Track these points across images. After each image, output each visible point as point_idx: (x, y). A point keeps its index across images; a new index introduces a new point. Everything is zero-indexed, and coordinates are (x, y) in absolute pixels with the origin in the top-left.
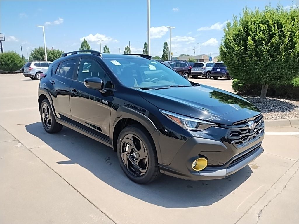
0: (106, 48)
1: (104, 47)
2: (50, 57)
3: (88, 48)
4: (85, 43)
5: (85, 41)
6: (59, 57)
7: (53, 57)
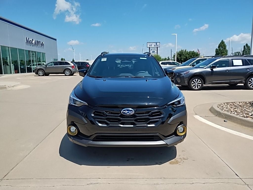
0: (247, 47)
1: (244, 46)
2: (186, 57)
3: (224, 47)
4: (222, 43)
5: (223, 41)
6: (193, 57)
7: (189, 57)
